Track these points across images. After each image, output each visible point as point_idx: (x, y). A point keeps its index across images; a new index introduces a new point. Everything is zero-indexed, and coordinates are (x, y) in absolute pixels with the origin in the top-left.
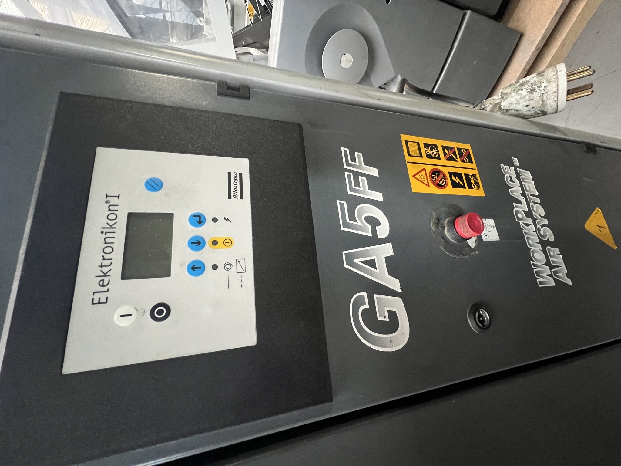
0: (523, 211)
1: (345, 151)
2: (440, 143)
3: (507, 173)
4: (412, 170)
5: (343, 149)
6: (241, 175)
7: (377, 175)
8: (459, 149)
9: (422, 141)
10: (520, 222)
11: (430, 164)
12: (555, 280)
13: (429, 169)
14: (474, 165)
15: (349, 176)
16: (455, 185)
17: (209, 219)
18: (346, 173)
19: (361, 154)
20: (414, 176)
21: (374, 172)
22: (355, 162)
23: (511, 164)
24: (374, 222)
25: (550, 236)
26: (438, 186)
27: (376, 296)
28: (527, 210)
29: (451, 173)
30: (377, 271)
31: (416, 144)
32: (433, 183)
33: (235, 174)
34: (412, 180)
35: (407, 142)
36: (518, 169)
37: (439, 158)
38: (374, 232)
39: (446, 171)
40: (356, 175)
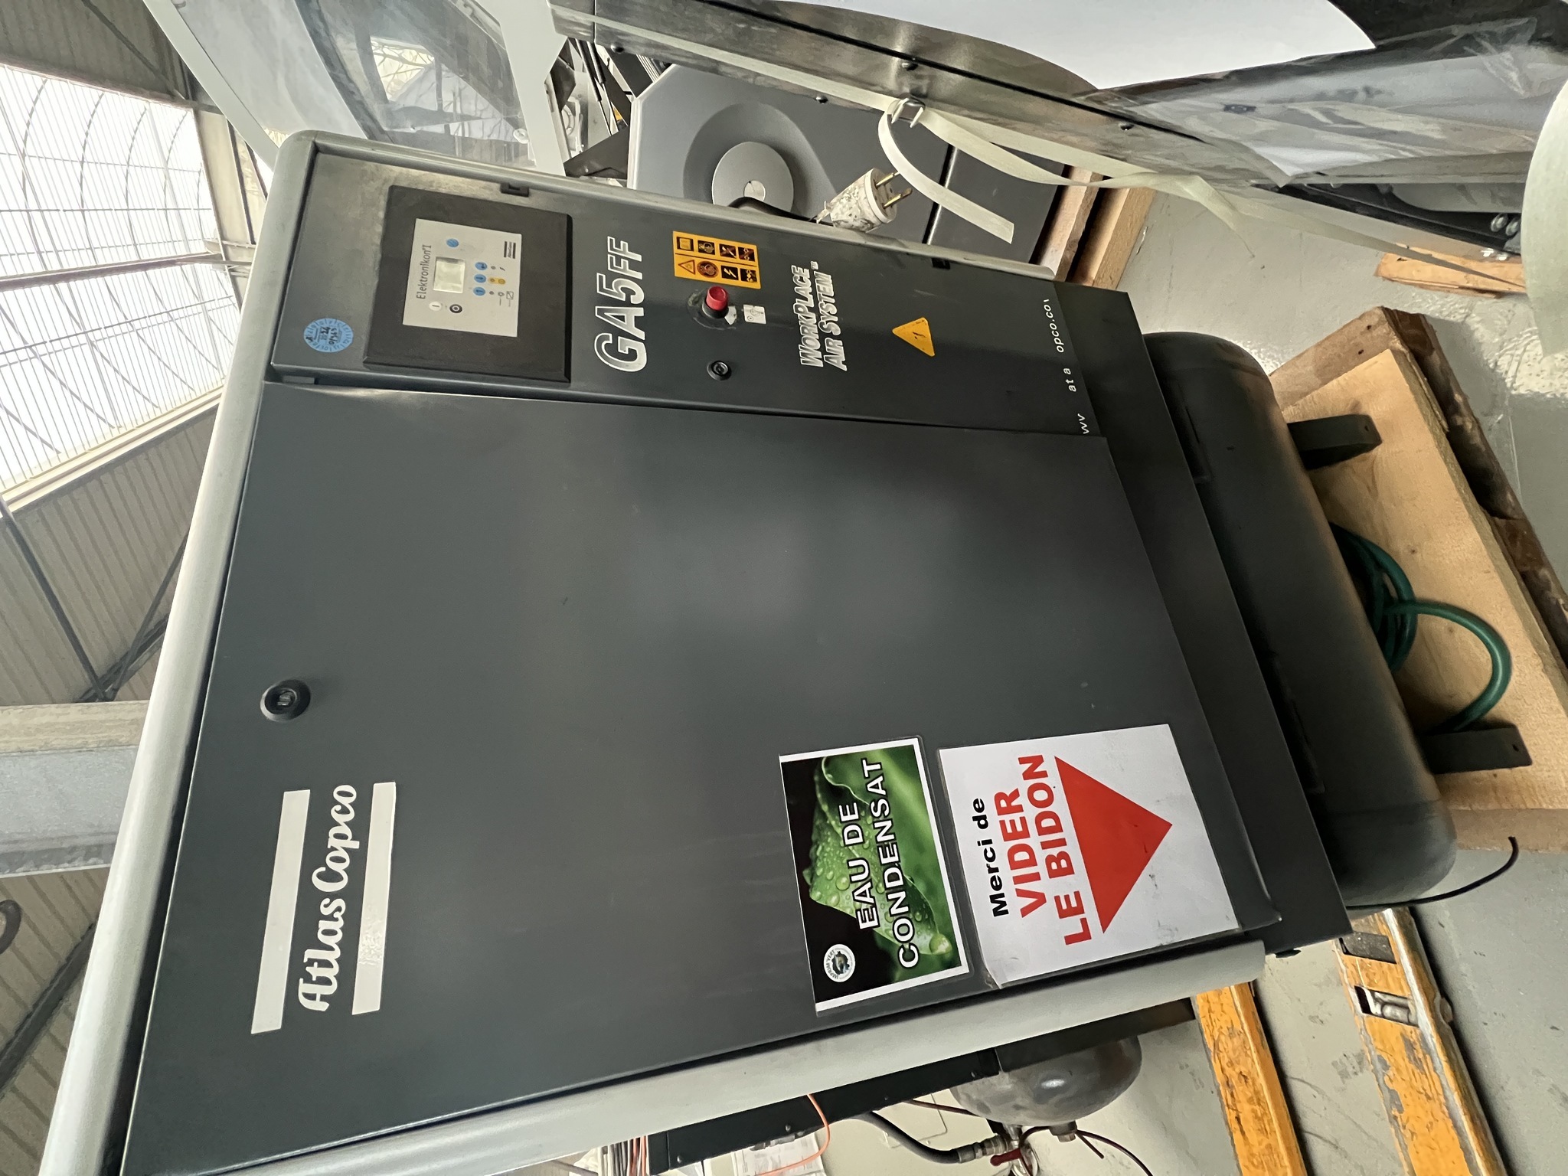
0: (808, 307)
1: (611, 240)
2: (717, 242)
3: (797, 273)
4: (677, 260)
5: (609, 238)
6: (515, 244)
7: (640, 260)
8: (741, 250)
9: (696, 238)
10: (799, 315)
11: (699, 258)
12: (824, 363)
13: (698, 261)
14: (756, 263)
15: (611, 258)
16: (725, 275)
17: (489, 267)
18: (609, 256)
19: (627, 244)
20: (680, 265)
21: (638, 258)
22: (620, 248)
23: (809, 267)
24: (629, 292)
25: (836, 330)
26: (706, 275)
27: (619, 338)
28: (813, 306)
29: (723, 267)
30: (625, 323)
31: (689, 241)
32: (700, 272)
33: (511, 243)
34: (676, 267)
35: (678, 239)
36: (815, 272)
37: (713, 253)
38: (628, 298)
39: (718, 265)
40: (619, 258)
